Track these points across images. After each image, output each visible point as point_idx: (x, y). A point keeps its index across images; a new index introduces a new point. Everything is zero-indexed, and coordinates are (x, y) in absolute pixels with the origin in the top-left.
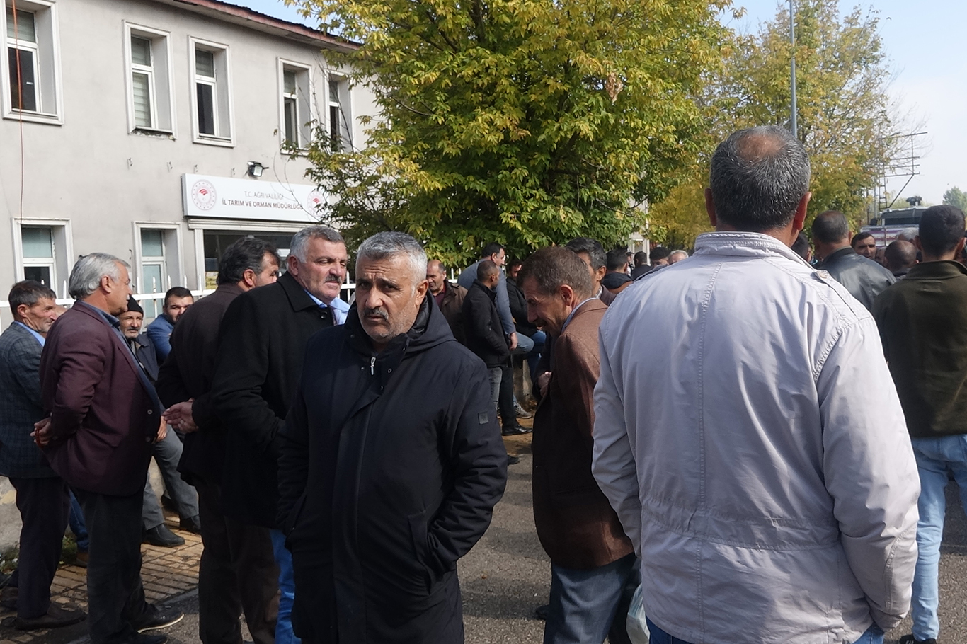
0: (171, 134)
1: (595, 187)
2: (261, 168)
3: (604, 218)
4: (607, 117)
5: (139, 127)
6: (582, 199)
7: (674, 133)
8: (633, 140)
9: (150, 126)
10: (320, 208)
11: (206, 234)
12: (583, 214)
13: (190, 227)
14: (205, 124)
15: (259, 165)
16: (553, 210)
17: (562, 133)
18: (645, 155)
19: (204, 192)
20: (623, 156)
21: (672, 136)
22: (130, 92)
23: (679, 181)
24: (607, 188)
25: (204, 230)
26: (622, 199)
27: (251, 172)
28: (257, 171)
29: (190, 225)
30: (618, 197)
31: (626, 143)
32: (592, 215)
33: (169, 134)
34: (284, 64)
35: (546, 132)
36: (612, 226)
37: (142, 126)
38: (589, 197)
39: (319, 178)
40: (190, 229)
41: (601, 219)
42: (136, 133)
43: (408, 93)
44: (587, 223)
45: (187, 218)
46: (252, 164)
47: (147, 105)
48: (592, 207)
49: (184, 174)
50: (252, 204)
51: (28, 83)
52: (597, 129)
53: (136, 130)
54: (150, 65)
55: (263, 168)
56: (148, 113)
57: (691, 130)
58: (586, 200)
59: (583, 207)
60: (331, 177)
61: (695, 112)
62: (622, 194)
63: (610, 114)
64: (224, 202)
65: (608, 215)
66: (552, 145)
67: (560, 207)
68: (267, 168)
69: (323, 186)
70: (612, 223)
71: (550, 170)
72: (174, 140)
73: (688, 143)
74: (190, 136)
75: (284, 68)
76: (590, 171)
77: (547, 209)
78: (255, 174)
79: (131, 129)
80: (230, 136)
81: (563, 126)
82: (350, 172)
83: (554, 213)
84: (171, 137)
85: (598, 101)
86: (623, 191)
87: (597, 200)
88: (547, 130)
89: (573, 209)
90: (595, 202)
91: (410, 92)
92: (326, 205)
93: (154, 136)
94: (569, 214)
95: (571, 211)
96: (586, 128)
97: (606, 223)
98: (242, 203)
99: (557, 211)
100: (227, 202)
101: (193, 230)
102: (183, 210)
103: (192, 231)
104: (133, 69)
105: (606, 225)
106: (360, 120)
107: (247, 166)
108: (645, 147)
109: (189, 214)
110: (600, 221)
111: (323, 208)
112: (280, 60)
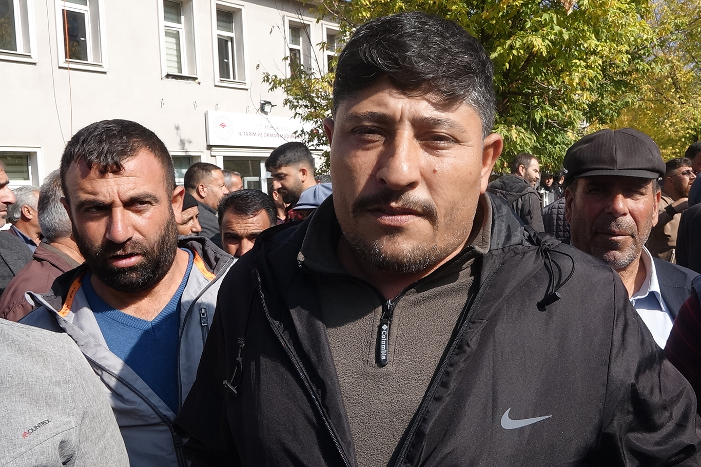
0: (196, 78)
1: (547, 108)
2: (271, 106)
3: (556, 138)
4: (561, 33)
5: (169, 73)
6: (534, 121)
7: (627, 52)
8: (585, 61)
9: (181, 73)
10: (297, 134)
11: (225, 159)
12: (536, 135)
13: (212, 155)
14: (224, 71)
15: (269, 103)
16: (505, 130)
17: (515, 52)
18: (598, 75)
19: (223, 125)
20: (577, 74)
21: (625, 56)
22: (163, 45)
23: (630, 102)
24: (560, 109)
25: (224, 157)
26: (574, 119)
27: (262, 109)
28: (267, 108)
29: (212, 153)
30: (570, 117)
31: (578, 64)
32: (544, 135)
33: (195, 79)
34: (290, 21)
35: (498, 50)
36: (564, 146)
37: (175, 72)
38: (541, 119)
39: (296, 107)
40: (212, 156)
41: (553, 140)
42: (168, 78)
43: (360, 15)
44: (539, 143)
45: (210, 147)
46: (264, 102)
47: (179, 56)
48: (544, 128)
49: (207, 111)
50: (263, 135)
51: (81, 39)
52: (550, 44)
53: (168, 76)
54: (181, 23)
55: (272, 106)
56: (179, 62)
57: (642, 52)
58: (538, 121)
59: (536, 128)
60: (306, 106)
61: (648, 32)
62: (574, 115)
63: (564, 30)
64: (240, 134)
65: (560, 136)
66: (504, 65)
67: (512, 127)
68: (276, 106)
69: (299, 114)
70: (563, 143)
71: (504, 92)
72: (199, 83)
73: (640, 65)
74: (213, 80)
75: (289, 25)
76: (543, 92)
77: (499, 129)
78: (265, 110)
79: (164, 74)
80: (245, 80)
81: (515, 43)
82: (322, 101)
83: (506, 133)
84: (197, 81)
85: (552, 18)
86: (575, 112)
87: (550, 121)
88: (499, 48)
89: (525, 129)
90: (547, 123)
91: (361, 13)
92: (302, 131)
93: (182, 81)
94: (521, 134)
95: (523, 130)
96: (539, 44)
97: (557, 143)
98: (254, 134)
99: (509, 131)
100: (242, 134)
101: (215, 156)
102: (207, 141)
103: (214, 158)
104: (165, 26)
105: (558, 145)
106: (319, 47)
107: (260, 104)
108: (597, 68)
109: (211, 144)
110: (551, 143)
111: (301, 135)
112: (286, 17)
